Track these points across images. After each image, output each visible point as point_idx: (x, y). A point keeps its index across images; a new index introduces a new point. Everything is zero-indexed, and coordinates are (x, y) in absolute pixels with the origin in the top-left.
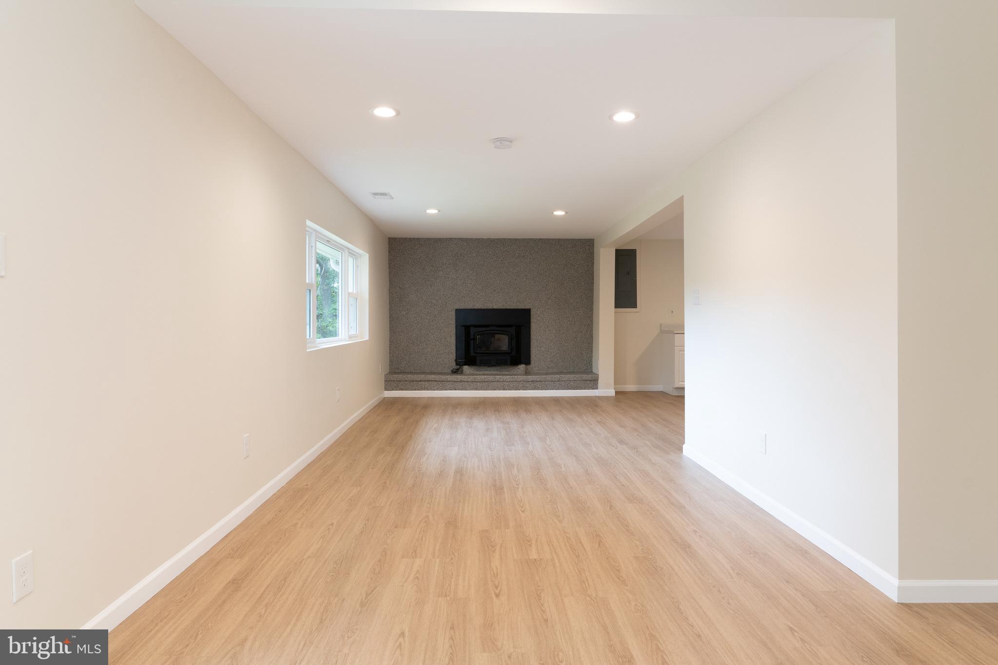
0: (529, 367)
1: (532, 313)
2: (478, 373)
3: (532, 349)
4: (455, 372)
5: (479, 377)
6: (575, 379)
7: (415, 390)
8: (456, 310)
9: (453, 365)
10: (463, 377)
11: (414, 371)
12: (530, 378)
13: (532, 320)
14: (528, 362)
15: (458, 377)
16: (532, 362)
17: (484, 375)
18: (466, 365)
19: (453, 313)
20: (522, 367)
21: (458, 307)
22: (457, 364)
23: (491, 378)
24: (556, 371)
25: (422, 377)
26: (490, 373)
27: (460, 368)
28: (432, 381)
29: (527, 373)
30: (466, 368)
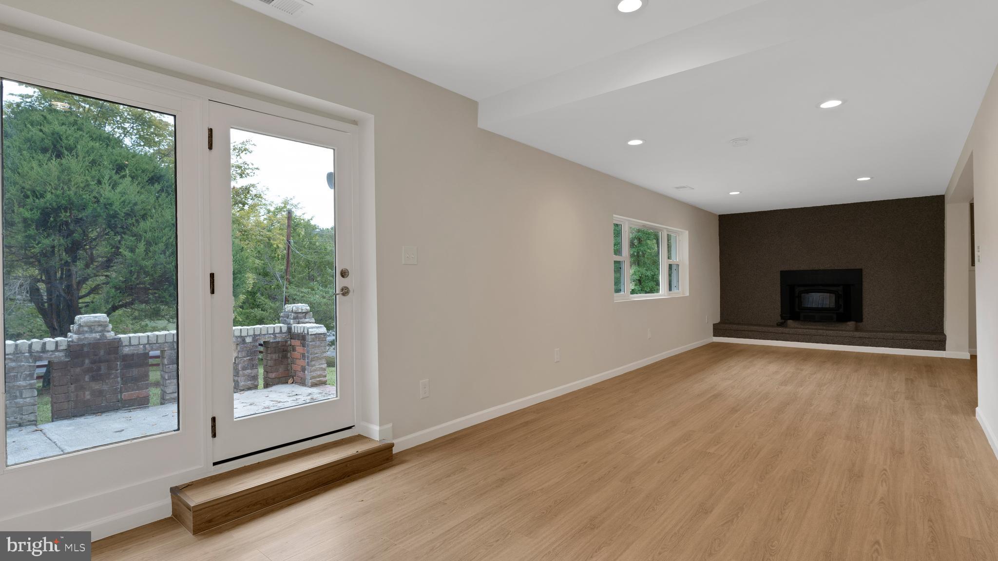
0: (860, 324)
1: (864, 273)
2: (802, 327)
3: (864, 307)
4: (781, 325)
5: (800, 331)
6: (913, 338)
7: (740, 338)
8: (781, 271)
9: (779, 320)
10: (787, 330)
11: (742, 323)
12: (857, 334)
13: (864, 280)
14: (859, 318)
15: (781, 329)
16: (865, 319)
17: (809, 329)
18: (791, 319)
19: (779, 275)
20: (851, 324)
21: (783, 269)
22: (782, 318)
23: (813, 332)
24: (895, 330)
25: (746, 327)
26: (816, 327)
27: (785, 322)
28: (755, 331)
29: (857, 329)
30: (790, 322)
